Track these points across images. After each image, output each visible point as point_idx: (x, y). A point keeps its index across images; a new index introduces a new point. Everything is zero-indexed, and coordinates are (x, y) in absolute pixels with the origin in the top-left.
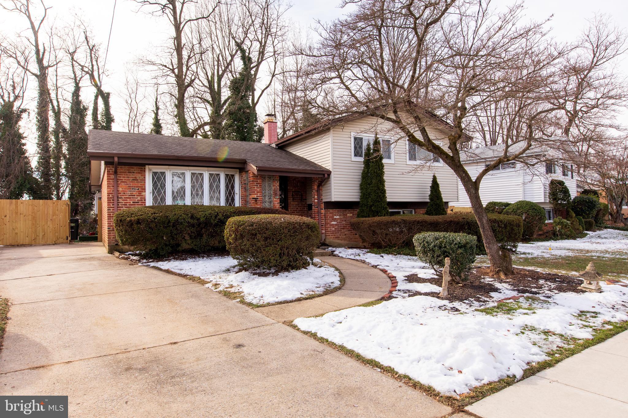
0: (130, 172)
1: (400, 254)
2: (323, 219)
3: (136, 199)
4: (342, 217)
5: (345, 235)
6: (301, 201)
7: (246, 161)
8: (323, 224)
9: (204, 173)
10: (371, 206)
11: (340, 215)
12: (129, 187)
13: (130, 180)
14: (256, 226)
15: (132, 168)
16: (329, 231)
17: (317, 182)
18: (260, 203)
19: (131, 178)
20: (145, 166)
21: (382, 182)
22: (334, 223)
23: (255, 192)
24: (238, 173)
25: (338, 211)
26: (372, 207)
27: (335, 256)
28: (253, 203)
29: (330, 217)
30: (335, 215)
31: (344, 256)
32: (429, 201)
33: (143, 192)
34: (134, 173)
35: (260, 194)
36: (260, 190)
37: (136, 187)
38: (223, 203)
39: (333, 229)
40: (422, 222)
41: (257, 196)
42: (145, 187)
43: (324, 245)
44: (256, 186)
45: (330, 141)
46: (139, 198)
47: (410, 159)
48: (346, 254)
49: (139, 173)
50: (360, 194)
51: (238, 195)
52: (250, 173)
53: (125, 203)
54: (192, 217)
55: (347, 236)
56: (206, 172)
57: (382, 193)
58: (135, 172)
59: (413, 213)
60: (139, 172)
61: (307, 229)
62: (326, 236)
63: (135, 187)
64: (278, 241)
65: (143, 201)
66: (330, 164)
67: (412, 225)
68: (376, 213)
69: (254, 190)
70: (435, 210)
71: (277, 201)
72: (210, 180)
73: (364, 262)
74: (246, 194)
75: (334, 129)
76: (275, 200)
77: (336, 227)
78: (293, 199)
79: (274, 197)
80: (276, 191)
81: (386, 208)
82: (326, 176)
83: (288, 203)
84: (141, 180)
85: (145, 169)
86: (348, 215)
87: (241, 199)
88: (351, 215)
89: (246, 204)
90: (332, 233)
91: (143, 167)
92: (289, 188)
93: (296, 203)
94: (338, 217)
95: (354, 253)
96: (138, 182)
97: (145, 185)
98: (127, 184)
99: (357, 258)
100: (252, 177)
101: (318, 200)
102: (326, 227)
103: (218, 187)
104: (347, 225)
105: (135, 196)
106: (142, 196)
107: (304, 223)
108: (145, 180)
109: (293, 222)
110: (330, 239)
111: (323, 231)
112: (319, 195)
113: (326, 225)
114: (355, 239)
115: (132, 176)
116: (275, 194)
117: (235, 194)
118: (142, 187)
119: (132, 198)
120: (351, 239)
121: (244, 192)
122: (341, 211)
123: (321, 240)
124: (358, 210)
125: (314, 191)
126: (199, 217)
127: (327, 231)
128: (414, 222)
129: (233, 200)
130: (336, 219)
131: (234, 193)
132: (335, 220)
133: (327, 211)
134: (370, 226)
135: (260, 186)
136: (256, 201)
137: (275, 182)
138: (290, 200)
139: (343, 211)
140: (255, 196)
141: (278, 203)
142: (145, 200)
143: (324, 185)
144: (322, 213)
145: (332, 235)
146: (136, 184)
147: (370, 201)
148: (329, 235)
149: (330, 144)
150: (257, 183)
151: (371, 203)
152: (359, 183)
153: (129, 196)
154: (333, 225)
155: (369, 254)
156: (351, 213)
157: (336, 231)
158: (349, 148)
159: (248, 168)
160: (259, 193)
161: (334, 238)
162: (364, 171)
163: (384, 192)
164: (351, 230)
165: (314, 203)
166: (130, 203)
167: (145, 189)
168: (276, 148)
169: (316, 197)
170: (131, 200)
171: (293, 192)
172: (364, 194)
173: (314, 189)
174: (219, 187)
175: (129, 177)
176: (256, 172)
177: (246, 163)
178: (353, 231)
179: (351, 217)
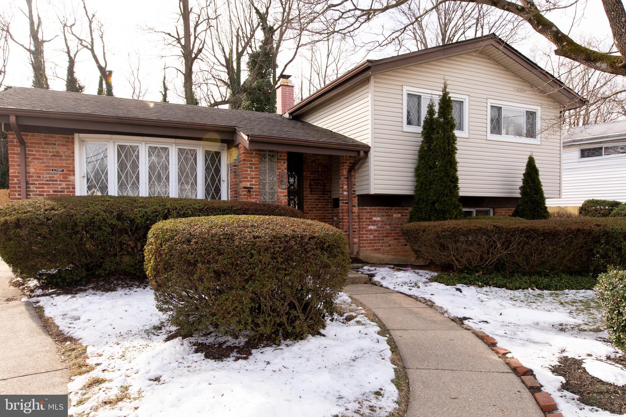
0: (48, 144)
1: (487, 284)
2: (356, 222)
3: (59, 187)
4: (385, 218)
5: (390, 246)
6: (323, 194)
7: (236, 130)
8: (356, 228)
9: (170, 147)
10: (434, 203)
11: (382, 216)
12: (46, 166)
13: (48, 156)
14: (196, 243)
15: (52, 137)
16: (364, 240)
17: (348, 164)
18: (256, 195)
19: (50, 152)
20: (73, 134)
21: (452, 164)
22: (372, 227)
23: (247, 178)
24: (226, 149)
25: (380, 209)
26: (436, 205)
27: (375, 285)
28: (244, 195)
29: (366, 219)
30: (375, 216)
31: (391, 287)
32: (520, 196)
33: (70, 175)
34: (55, 144)
35: (256, 182)
36: (256, 175)
37: (59, 167)
38: (200, 194)
39: (372, 237)
40: (528, 231)
41: (251, 185)
42: (74, 167)
43: (358, 261)
44: (250, 168)
45: (369, 99)
46: (64, 185)
47: (492, 132)
48: (394, 281)
49: (64, 145)
50: (415, 184)
51: (226, 183)
52: (241, 148)
53: (40, 191)
54: (119, 217)
55: (392, 247)
56: (174, 145)
57: (452, 182)
58: (57, 143)
59: (492, 214)
60: (64, 143)
61: (318, 252)
62: (360, 247)
63: (56, 167)
64: (247, 281)
65: (71, 190)
66: (369, 136)
67: (512, 235)
68: (442, 215)
69: (246, 174)
70: (530, 211)
71: (283, 192)
72: (179, 159)
73: (431, 305)
74: (236, 181)
75: (376, 80)
76: (280, 190)
77: (376, 234)
78: (311, 191)
79: (278, 186)
80: (283, 177)
81: (458, 206)
82: (362, 153)
83: (303, 196)
84: (67, 156)
85: (73, 138)
86: (394, 215)
87: (231, 189)
88: (399, 215)
89: (236, 197)
90: (370, 243)
91: (70, 137)
92: (304, 173)
93: (316, 197)
94: (379, 219)
95: (408, 281)
96: (62, 160)
97: (73, 164)
98: (44, 163)
99: (414, 292)
100: (243, 153)
101: (348, 191)
102: (360, 234)
103: (194, 169)
104: (393, 230)
105: (57, 181)
106: (69, 181)
107: (313, 238)
108: (73, 157)
109: (286, 236)
110: (366, 253)
111: (356, 240)
112: (351, 185)
113: (359, 231)
114: (404, 251)
115: (52, 150)
116: (281, 182)
117: (222, 182)
118: (69, 167)
119: (53, 184)
120: (398, 252)
121: (234, 178)
122: (384, 209)
123: (352, 254)
124: (411, 209)
125: (342, 178)
126: (132, 217)
127: (362, 240)
128: (515, 231)
129: (218, 190)
130: (375, 221)
131: (219, 180)
132: (374, 223)
133: (362, 209)
134: (438, 236)
135: (255, 168)
136: (249, 191)
137: (280, 163)
138: (307, 192)
139: (387, 209)
140: (248, 185)
141: (285, 196)
142: (74, 188)
143: (359, 169)
144: (355, 213)
145: (369, 246)
146: (58, 163)
147: (432, 194)
148: (365, 247)
149: (369, 104)
150: (250, 164)
151: (435, 198)
152: (414, 166)
153: (47, 181)
154: (371, 230)
155: (435, 284)
156: (399, 213)
157: (375, 240)
158: (400, 110)
159: (239, 140)
160: (254, 180)
161: (372, 250)
162: (422, 147)
163: (455, 180)
164: (399, 239)
165: (343, 197)
166: (49, 192)
167: (74, 171)
168: (289, 119)
169: (345, 187)
170: (50, 188)
171: (311, 180)
172: (422, 183)
173: (343, 175)
174: (196, 169)
175: (46, 152)
176: (247, 146)
177: (236, 133)
178: (401, 241)
179: (399, 218)
